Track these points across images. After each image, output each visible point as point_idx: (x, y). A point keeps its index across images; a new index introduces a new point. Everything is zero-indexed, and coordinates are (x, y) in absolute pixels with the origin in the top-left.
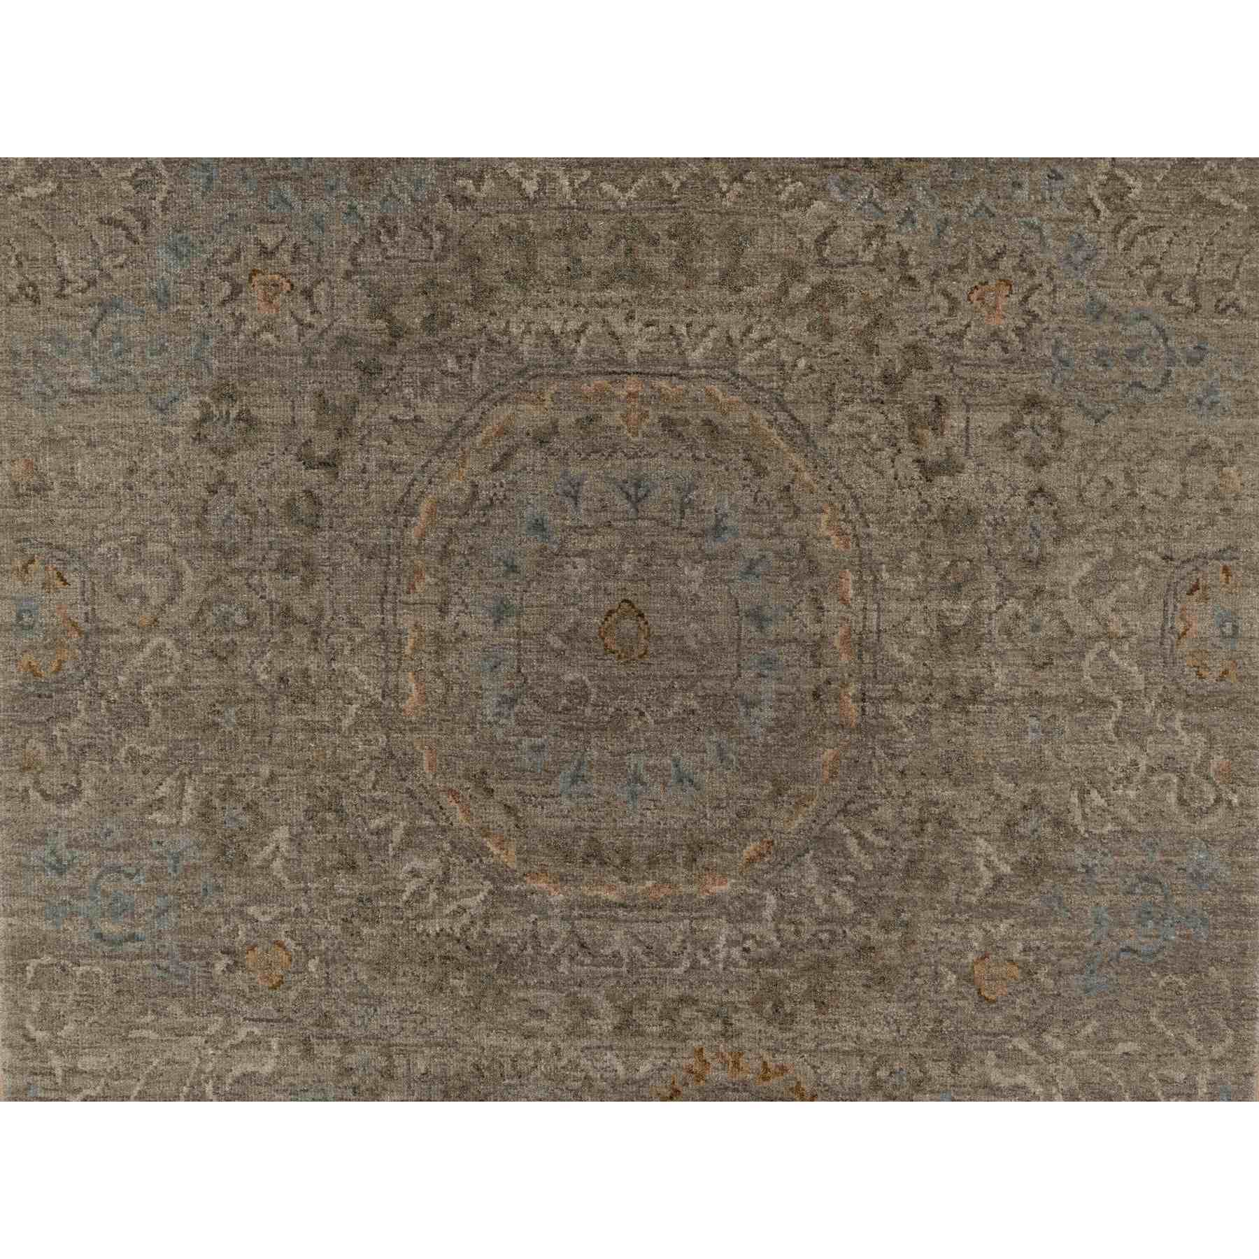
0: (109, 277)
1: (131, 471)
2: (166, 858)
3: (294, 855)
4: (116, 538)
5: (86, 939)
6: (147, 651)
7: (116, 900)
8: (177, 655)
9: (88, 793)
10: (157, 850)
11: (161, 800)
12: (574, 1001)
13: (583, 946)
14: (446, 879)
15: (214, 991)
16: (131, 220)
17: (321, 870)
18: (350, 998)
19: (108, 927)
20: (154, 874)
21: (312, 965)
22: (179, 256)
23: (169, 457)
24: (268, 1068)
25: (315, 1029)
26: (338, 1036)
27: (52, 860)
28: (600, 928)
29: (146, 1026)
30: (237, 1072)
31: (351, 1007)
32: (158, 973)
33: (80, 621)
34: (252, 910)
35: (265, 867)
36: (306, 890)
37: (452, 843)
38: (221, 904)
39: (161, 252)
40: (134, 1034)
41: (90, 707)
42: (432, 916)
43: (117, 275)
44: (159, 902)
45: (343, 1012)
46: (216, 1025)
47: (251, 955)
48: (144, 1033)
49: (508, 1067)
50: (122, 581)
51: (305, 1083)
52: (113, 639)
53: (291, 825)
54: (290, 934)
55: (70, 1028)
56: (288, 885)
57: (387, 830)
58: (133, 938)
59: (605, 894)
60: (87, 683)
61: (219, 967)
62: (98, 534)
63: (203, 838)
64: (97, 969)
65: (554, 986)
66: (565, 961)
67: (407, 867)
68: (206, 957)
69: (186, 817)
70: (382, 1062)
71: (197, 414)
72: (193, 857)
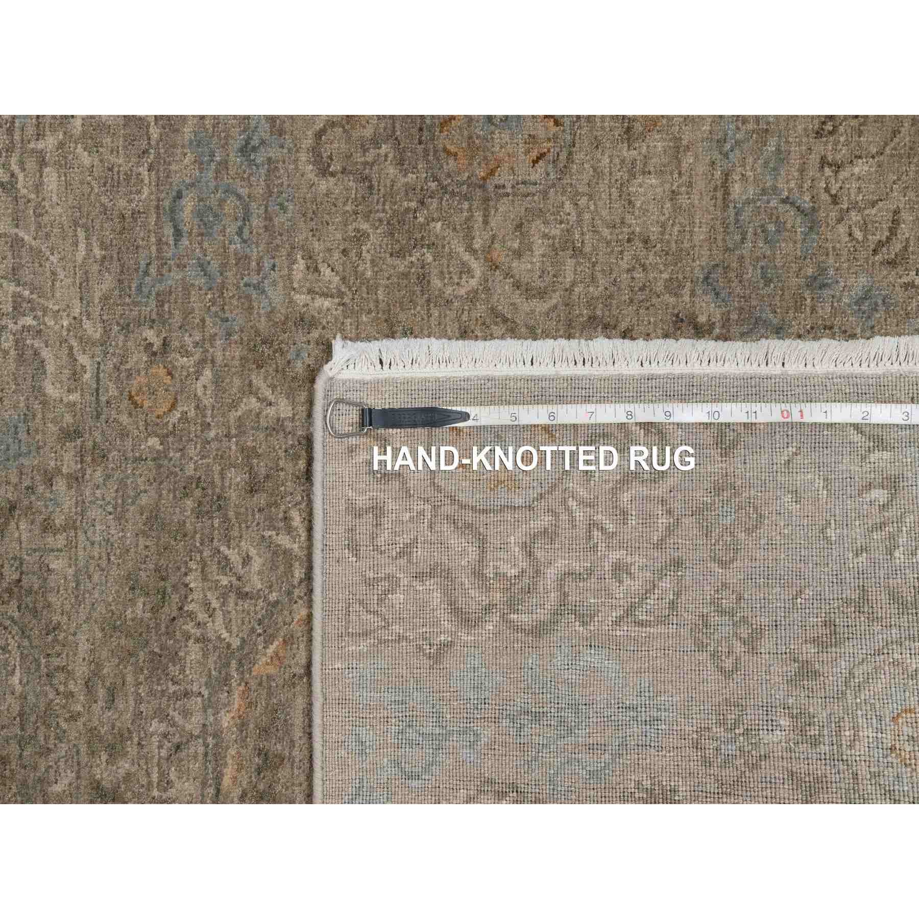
0: (840, 220)
1: (646, 241)
2: (259, 274)
3: (263, 423)
4: (580, 221)
5: (175, 179)
6: (466, 257)
7: (216, 216)
8: (462, 292)
9: (323, 185)
10: (267, 265)
11: (316, 270)
12: (123, 737)
13: (178, 747)
14: (243, 596)
15: (126, 328)
16: (897, 247)
17: (249, 453)
18: (122, 484)
19: (188, 205)
20: (242, 260)
21: (154, 442)
22: (859, 302)
23: (660, 287)
24: (52, 391)
25: (90, 443)
26: (83, 470)
27: (255, 142)
28: (195, 766)
29: (89, 249)
30: (45, 353)
31: (113, 486)
32: (143, 263)
33: (496, 180)
34: (208, 373)
35: (250, 389)
36: (228, 436)
37: (277, 602)
38: (213, 337)
39: (863, 280)
40: (81, 234)
41: (410, 189)
42: (205, 579)
43: (842, 229)
44: (214, 266)
45: (108, 477)
46: (93, 330)
47: (162, 372)
48: (82, 246)
49: (56, 662)
50: (537, 227)
51: (37, 431)
52: (478, 216)
53: (293, 419)
54: (184, 418)
55: (86, 159)
56: (233, 415)
57: (289, 530)
58: (178, 234)
59: (229, 772)
60: (433, 185)
61: (150, 335)
62: (583, 201)
63: (279, 317)
64: (146, 191)
65: (138, 715)
66: (163, 728)
67: (253, 552)
68: (159, 320)
69: (301, 299)
70: (59, 521)
71: (702, 319)
72: (261, 305)
